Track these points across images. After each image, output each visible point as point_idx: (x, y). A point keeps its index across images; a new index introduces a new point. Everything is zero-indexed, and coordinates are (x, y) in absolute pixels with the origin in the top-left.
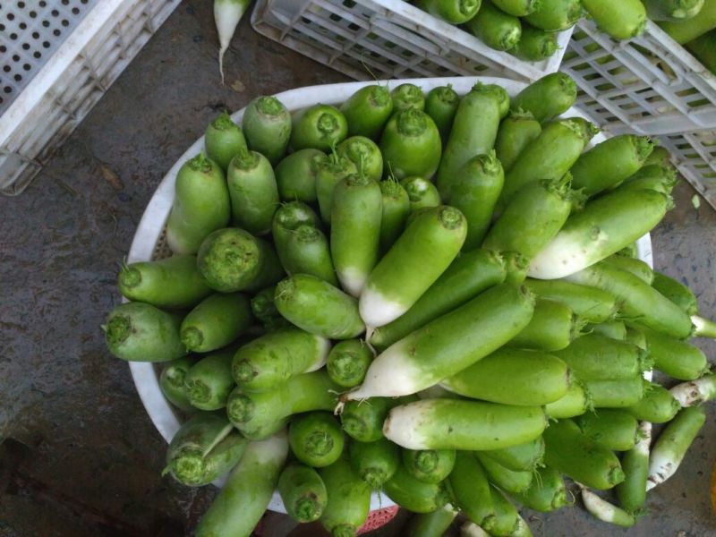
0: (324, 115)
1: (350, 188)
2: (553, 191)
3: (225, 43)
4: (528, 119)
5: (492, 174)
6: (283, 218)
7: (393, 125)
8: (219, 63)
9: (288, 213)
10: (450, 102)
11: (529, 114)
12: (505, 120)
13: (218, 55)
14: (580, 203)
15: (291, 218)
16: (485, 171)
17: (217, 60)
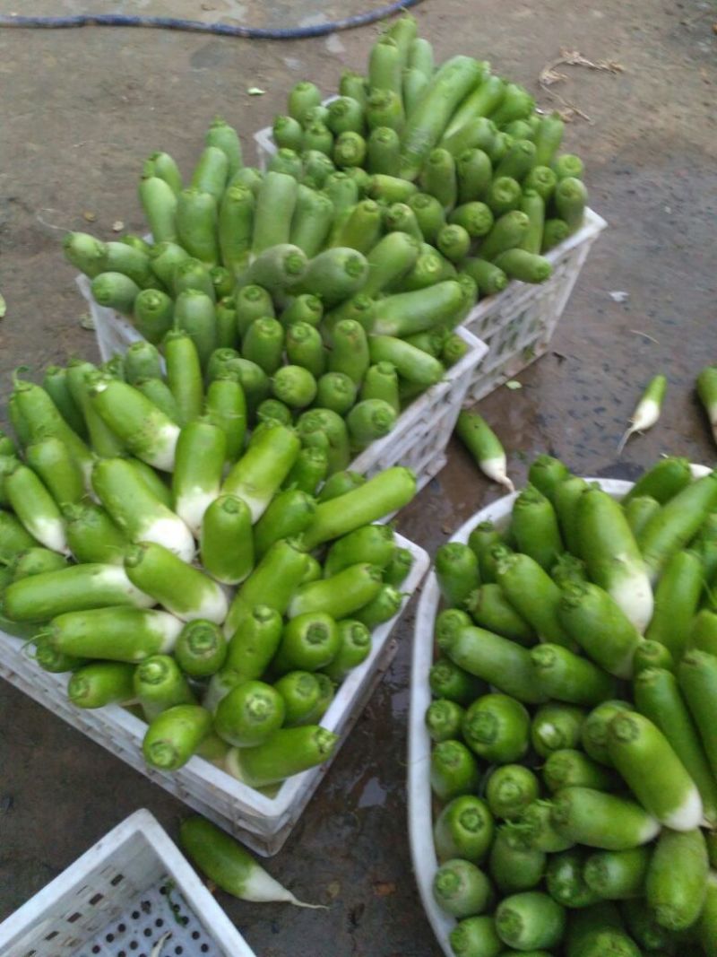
0: (462, 822)
1: (570, 823)
2: (578, 601)
3: (287, 896)
4: (481, 598)
5: (554, 659)
6: (566, 893)
7: (480, 748)
8: (306, 908)
9: (561, 887)
10: (451, 674)
11: (475, 593)
12: (477, 621)
13: (296, 906)
14: (574, 564)
15: (568, 884)
16: (550, 666)
17: (301, 909)
